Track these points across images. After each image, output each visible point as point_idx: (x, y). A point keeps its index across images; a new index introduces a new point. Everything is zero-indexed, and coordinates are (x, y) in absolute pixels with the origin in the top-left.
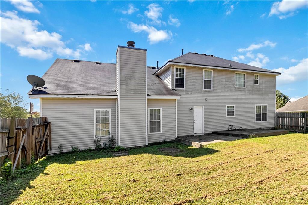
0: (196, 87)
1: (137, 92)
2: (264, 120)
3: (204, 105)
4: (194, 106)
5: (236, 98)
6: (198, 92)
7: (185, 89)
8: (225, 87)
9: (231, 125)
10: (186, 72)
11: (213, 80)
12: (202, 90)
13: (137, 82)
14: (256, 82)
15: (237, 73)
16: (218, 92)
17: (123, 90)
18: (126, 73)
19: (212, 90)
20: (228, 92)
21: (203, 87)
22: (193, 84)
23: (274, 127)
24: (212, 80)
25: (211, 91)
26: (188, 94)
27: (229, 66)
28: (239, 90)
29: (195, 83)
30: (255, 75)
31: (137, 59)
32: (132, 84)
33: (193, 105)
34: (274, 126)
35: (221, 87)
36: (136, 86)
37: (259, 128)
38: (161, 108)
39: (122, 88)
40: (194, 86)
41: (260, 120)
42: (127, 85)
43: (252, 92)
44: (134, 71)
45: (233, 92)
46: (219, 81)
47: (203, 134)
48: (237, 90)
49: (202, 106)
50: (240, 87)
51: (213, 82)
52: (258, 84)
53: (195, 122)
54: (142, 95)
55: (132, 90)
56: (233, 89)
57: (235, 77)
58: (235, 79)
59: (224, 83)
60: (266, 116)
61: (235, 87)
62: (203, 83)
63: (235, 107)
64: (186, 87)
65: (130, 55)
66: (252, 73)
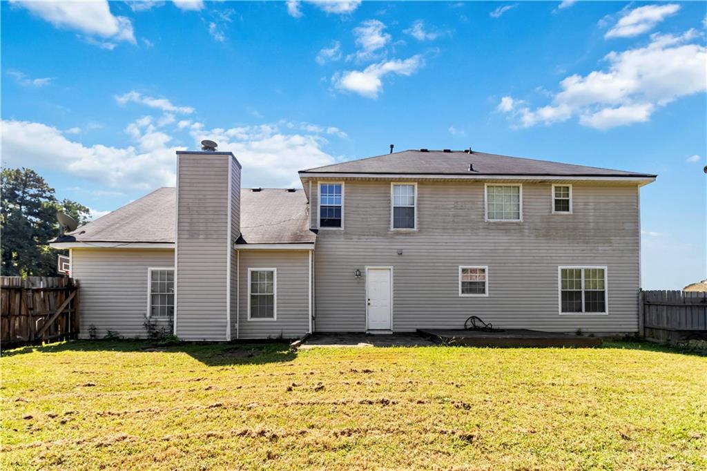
0: (371, 223)
1: (209, 236)
2: (595, 310)
3: (395, 264)
4: (367, 268)
5: (493, 248)
6: (377, 235)
7: (342, 228)
8: (453, 221)
9: (473, 317)
10: (345, 193)
11: (418, 207)
12: (388, 231)
13: (211, 217)
14: (562, 205)
15: (489, 184)
16: (431, 234)
17: (183, 232)
18: (191, 200)
19: (415, 229)
20: (463, 233)
21: (390, 224)
22: (363, 218)
23: (635, 333)
24: (415, 206)
25: (414, 233)
26: (351, 239)
27: (469, 170)
28: (503, 227)
29: (370, 215)
30: (556, 187)
31: (213, 173)
32: (202, 221)
33: (364, 264)
34: (636, 330)
35: (444, 223)
36: (209, 224)
37: (575, 330)
38: (275, 269)
39: (182, 228)
40: (367, 221)
41: (580, 310)
42: (190, 223)
43: (547, 232)
44: (205, 195)
45: (480, 234)
46: (436, 208)
47: (392, 333)
48: (494, 227)
49: (389, 267)
50: (503, 220)
51: (418, 211)
52: (568, 210)
53: (372, 304)
54: (220, 240)
55: (201, 232)
56: (481, 227)
57: (486, 197)
58: (486, 200)
59: (452, 212)
60: (603, 298)
61: (486, 219)
62: (390, 214)
63: (487, 271)
64: (345, 224)
65: (199, 165)
66: (542, 182)
